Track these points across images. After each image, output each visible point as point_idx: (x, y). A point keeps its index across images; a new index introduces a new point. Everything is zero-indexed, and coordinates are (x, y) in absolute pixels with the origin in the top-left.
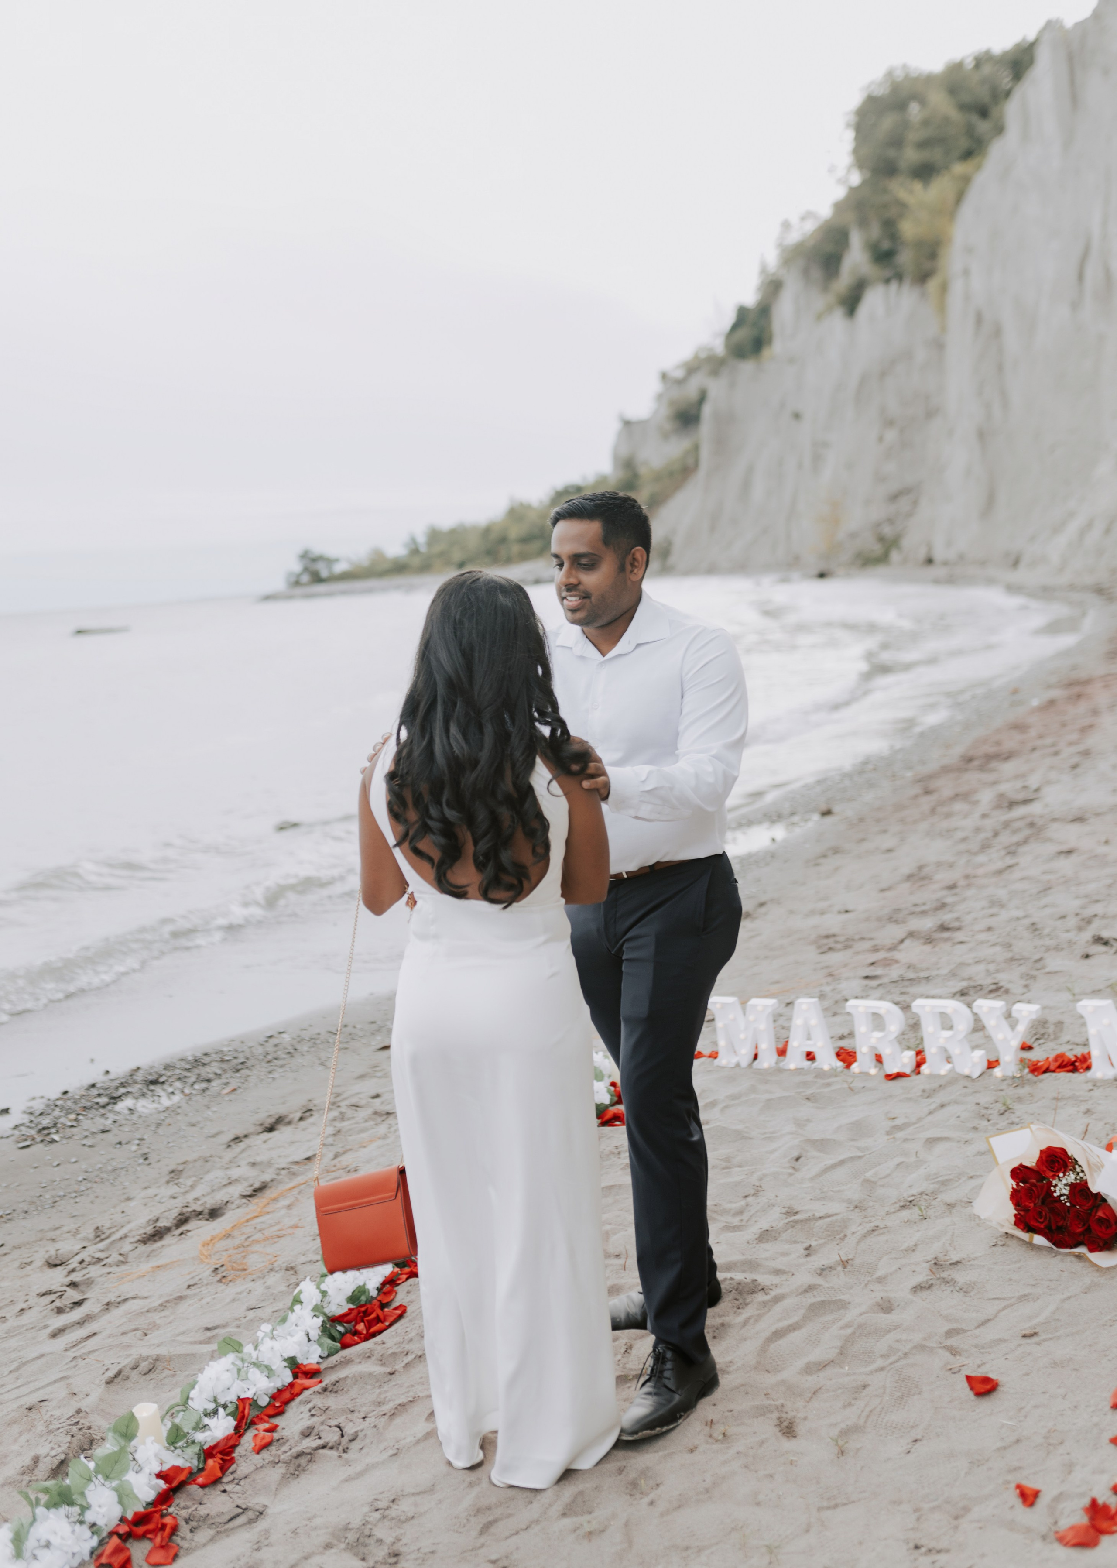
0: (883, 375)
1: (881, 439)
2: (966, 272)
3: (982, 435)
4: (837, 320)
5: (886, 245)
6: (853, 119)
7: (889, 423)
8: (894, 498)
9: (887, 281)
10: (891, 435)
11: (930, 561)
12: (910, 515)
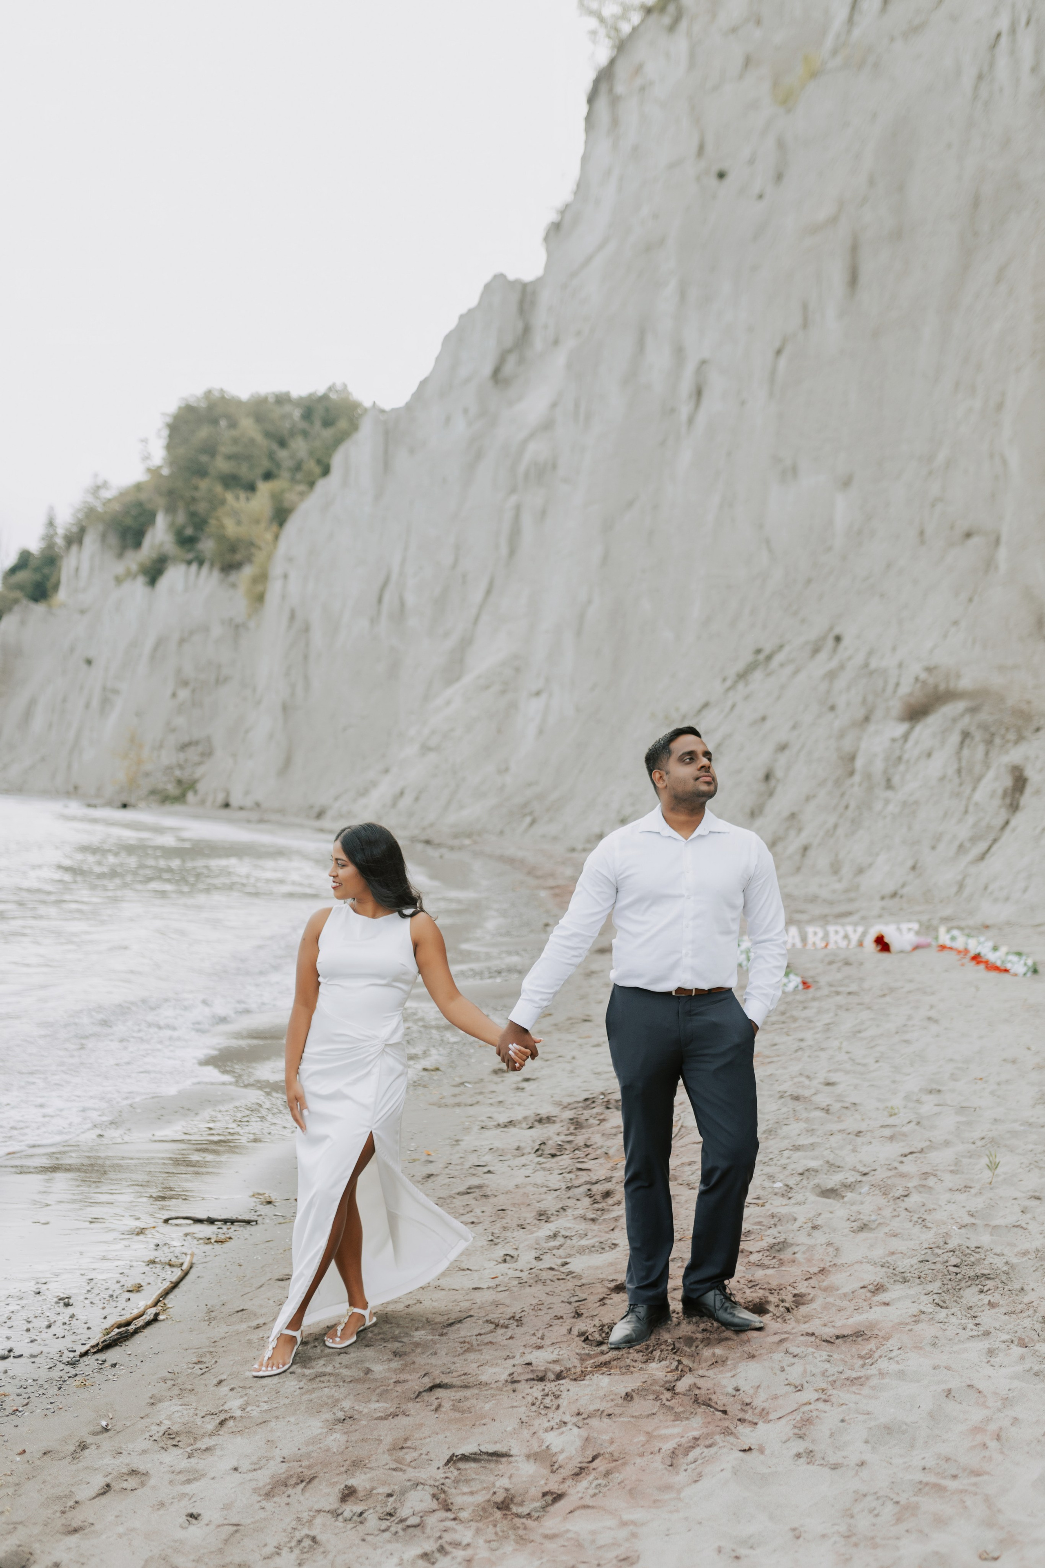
0: (182, 641)
1: (174, 695)
2: (286, 576)
3: (285, 709)
4: (139, 585)
5: (189, 531)
6: (169, 420)
7: (185, 684)
8: (184, 747)
9: (189, 563)
10: (184, 694)
11: (227, 805)
12: (200, 763)
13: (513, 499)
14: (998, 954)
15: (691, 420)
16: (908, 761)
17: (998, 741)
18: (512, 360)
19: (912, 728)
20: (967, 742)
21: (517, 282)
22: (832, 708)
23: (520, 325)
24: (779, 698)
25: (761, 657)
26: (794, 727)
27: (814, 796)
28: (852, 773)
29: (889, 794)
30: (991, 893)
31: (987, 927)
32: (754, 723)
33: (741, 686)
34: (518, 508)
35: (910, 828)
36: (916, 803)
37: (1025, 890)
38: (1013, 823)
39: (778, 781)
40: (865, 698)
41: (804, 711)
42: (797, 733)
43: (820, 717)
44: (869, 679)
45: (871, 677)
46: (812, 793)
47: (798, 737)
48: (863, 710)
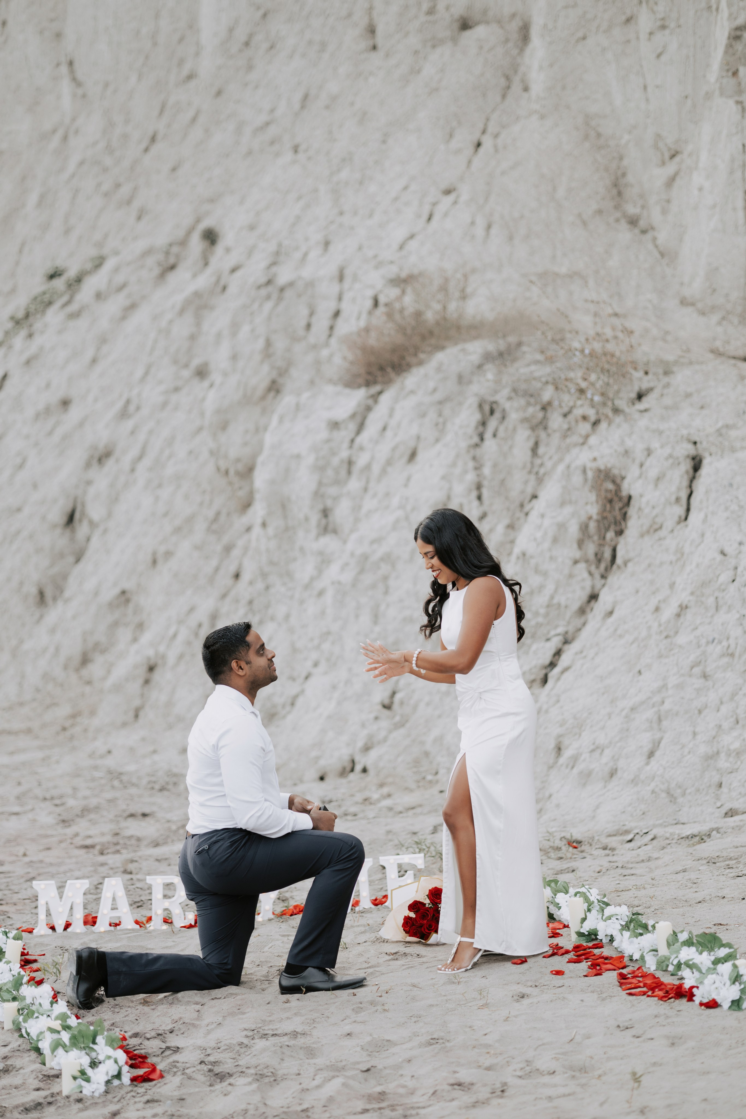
14: (647, 940)
16: (368, 467)
17: (556, 421)
19: (375, 397)
20: (493, 423)
22: (201, 373)
24: (94, 361)
25: (59, 283)
26: (124, 414)
27: (169, 554)
28: (247, 505)
29: (328, 542)
30: (575, 759)
31: (574, 844)
32: (48, 411)
33: (18, 341)
35: (376, 618)
36: (388, 558)
37: (651, 754)
38: (606, 598)
39: (93, 525)
40: (268, 343)
41: (143, 379)
42: (129, 424)
43: (177, 389)
44: (277, 305)
45: (280, 299)
46: (162, 549)
47: (133, 433)
48: (266, 368)
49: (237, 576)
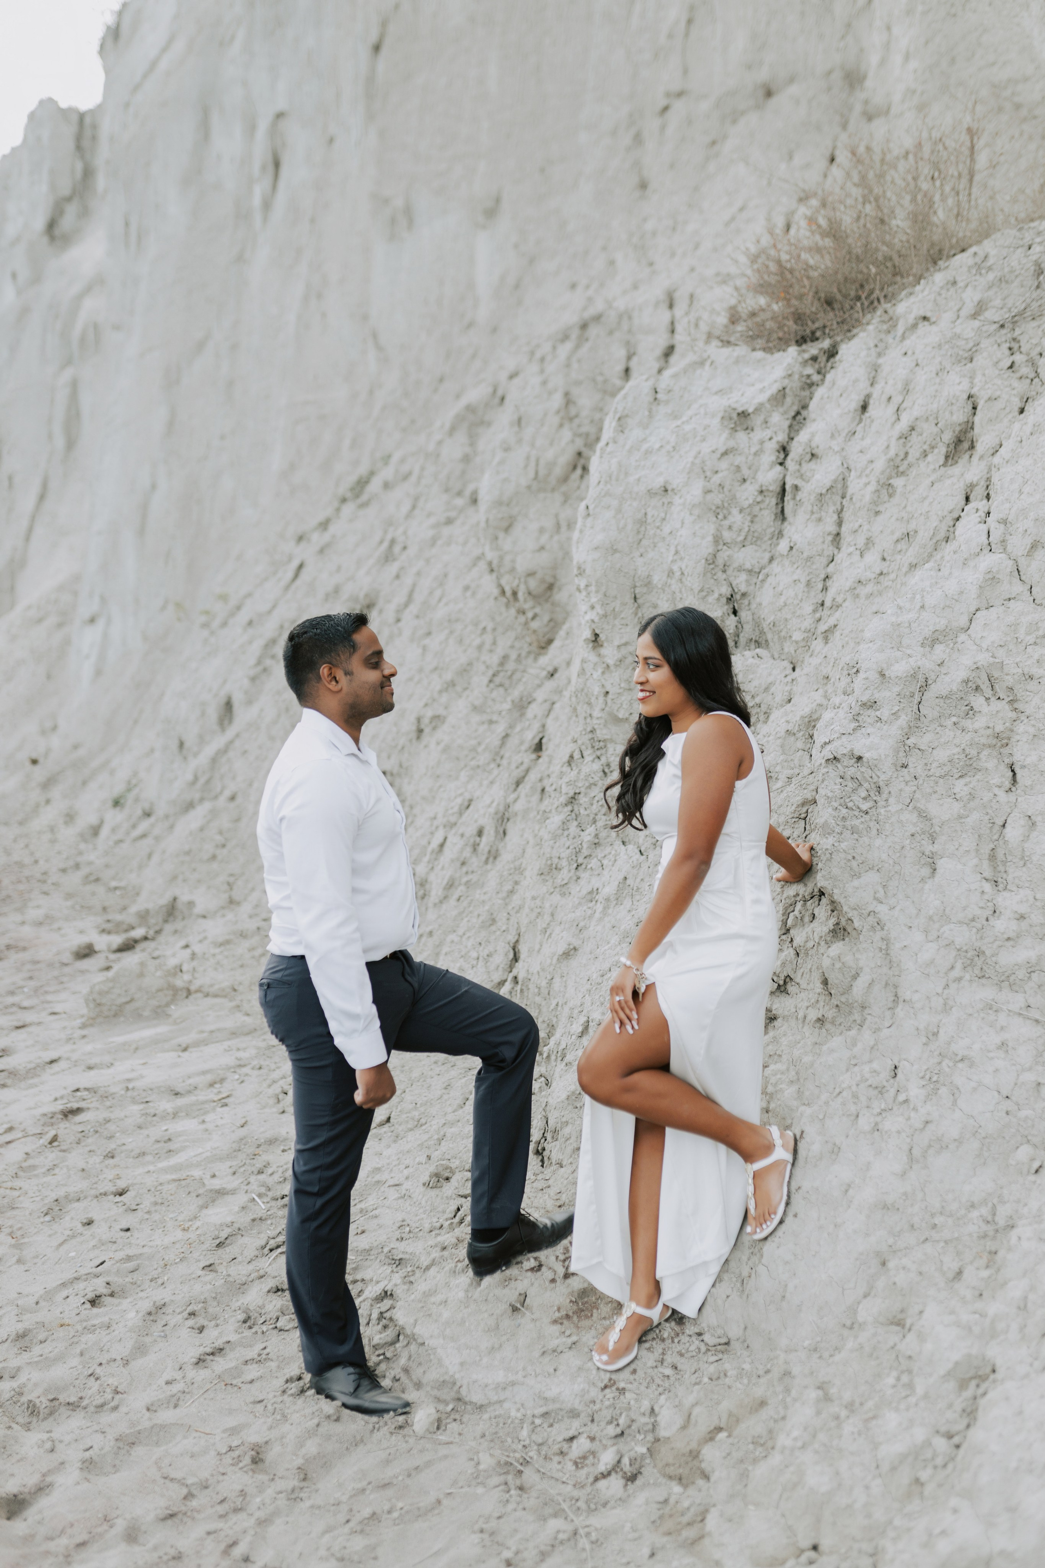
13: (68, 374)
15: (267, 205)
18: (71, 211)
21: (71, 110)
23: (79, 166)
28: (547, 641)
34: (74, 385)
40: (568, 400)
41: (409, 516)
42: (393, 568)
43: (449, 521)
44: (578, 347)
45: (582, 340)
46: (429, 713)
47: (398, 577)
48: (566, 434)
49: (539, 747)
